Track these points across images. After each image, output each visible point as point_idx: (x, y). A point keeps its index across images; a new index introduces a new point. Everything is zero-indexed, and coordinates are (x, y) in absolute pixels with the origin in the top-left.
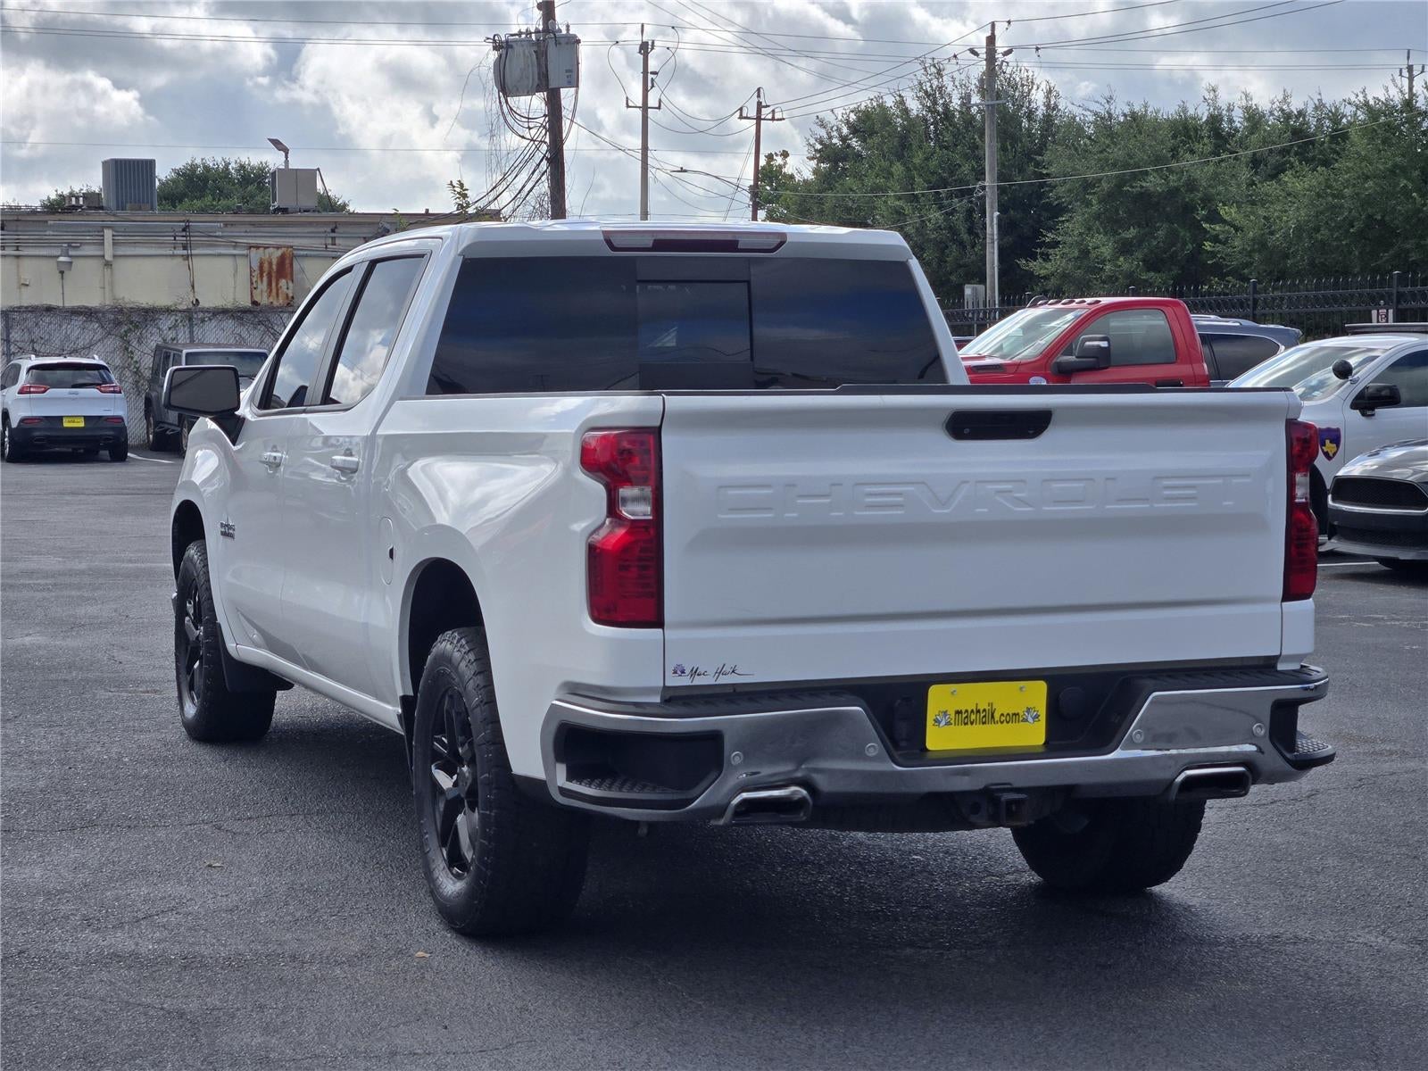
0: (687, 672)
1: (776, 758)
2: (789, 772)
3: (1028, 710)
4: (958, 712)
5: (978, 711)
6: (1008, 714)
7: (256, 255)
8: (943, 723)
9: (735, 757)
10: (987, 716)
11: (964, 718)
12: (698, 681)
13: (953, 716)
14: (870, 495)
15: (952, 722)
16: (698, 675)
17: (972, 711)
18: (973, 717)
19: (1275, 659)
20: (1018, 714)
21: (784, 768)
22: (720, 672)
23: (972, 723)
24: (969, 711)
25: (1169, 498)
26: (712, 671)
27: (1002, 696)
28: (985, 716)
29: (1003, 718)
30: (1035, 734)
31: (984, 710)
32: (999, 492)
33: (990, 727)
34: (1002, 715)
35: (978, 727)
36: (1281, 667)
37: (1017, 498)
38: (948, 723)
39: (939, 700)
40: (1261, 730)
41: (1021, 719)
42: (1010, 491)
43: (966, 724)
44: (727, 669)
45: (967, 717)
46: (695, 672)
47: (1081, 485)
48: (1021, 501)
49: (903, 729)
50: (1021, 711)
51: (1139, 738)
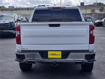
1: (31, 57)
4: (52, 54)
7: (91, 9)
9: (26, 57)
10: (55, 55)
11: (52, 55)
14: (40, 32)
19: (89, 50)
21: (32, 58)
25: (74, 33)
26: (26, 49)
27: (57, 53)
29: (57, 55)
30: (60, 57)
32: (54, 32)
33: (55, 56)
36: (89, 51)
39: (49, 53)
40: (84, 57)
48: (57, 33)
49: (45, 55)
50: (59, 54)
51: (69, 58)
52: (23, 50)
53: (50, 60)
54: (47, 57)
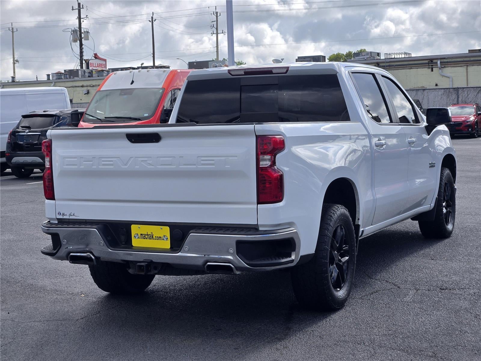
0: (62, 214)
1: (78, 243)
2: (84, 248)
3: (164, 236)
4: (141, 234)
5: (148, 235)
6: (158, 237)
8: (137, 237)
9: (65, 242)
10: (151, 237)
12: (65, 217)
13: (140, 235)
14: (103, 161)
15: (140, 237)
16: (65, 215)
17: (146, 234)
18: (146, 237)
19: (257, 225)
20: (161, 237)
21: (82, 247)
22: (70, 215)
23: (146, 239)
24: (145, 234)
26: (68, 215)
27: (155, 230)
28: (150, 237)
29: (156, 238)
30: (167, 245)
31: (150, 235)
32: (142, 161)
33: (152, 241)
34: (156, 237)
35: (148, 240)
36: (260, 228)
37: (149, 163)
38: (139, 238)
40: (232, 251)
41: (162, 239)
42: (146, 161)
43: (144, 239)
44: (72, 214)
45: (144, 236)
46: (63, 215)
47: (171, 159)
48: (150, 164)
49: (123, 238)
50: (162, 236)
51: (186, 249)
52: (61, 217)
53: (130, 254)
54: (127, 243)
